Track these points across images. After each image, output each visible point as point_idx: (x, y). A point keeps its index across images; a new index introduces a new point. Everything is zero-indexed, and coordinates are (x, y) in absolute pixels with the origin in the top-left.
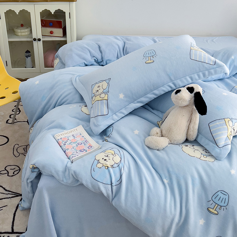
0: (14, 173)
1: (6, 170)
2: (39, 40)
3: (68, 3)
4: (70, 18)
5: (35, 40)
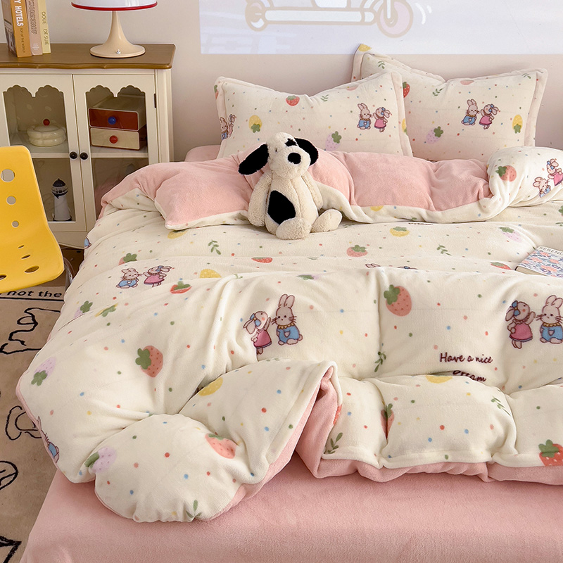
2: (84, 156)
3: (151, 72)
4: (156, 107)
5: (73, 156)
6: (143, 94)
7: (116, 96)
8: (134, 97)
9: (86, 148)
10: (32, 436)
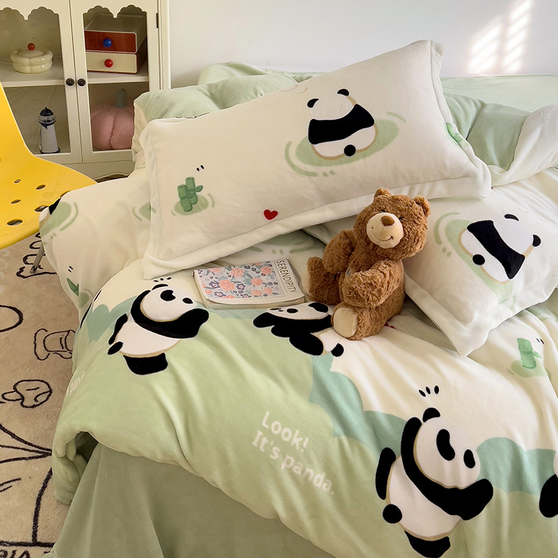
0: (37, 399)
1: (16, 390)
2: (82, 83)
4: (158, 27)
5: (70, 82)
6: (145, 14)
7: (115, 16)
9: (82, 74)
10: (62, 357)
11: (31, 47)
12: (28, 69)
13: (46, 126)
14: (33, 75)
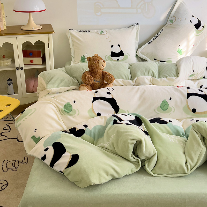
0: (2, 187)
2: (22, 68)
3: (47, 35)
4: (49, 48)
5: (18, 69)
6: (44, 43)
7: (33, 45)
8: (40, 45)
11: (4, 57)
12: (2, 64)
13: (9, 85)
14: (5, 66)
